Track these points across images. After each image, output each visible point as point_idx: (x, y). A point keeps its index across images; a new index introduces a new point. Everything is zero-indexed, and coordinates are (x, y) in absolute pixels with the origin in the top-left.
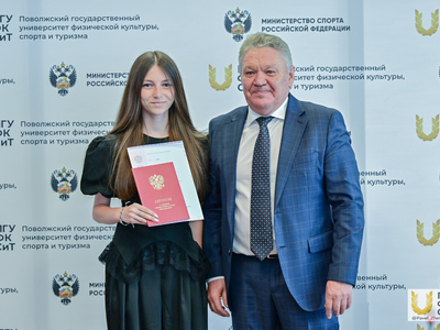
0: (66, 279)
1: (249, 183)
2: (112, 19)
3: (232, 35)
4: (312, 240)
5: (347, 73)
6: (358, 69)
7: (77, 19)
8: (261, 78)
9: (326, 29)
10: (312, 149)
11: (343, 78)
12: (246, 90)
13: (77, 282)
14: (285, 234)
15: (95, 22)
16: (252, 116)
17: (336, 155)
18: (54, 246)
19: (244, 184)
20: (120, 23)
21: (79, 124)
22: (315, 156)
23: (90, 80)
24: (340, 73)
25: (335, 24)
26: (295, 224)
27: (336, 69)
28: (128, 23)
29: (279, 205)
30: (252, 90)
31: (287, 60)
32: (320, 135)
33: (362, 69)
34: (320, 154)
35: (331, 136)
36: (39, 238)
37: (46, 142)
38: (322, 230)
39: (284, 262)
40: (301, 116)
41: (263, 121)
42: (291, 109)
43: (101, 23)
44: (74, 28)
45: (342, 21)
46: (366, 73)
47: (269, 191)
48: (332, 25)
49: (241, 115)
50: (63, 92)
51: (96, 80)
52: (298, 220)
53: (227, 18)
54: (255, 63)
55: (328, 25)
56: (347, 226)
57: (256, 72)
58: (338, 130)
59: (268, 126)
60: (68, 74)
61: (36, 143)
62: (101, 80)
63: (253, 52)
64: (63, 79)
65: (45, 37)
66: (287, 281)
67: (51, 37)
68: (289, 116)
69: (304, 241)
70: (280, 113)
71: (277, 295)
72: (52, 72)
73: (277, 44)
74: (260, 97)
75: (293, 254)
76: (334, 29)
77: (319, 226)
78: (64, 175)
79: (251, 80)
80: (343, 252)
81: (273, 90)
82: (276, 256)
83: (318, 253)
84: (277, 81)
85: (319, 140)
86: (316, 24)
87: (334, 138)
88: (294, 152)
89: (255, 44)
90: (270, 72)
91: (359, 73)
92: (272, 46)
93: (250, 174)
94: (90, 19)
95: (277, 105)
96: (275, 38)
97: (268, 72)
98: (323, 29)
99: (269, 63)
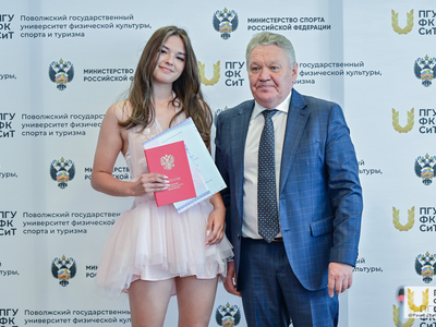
0: (64, 262)
1: (256, 171)
2: (107, 18)
3: (220, 34)
4: (314, 224)
5: (327, 69)
6: (338, 65)
7: (75, 18)
8: (266, 74)
9: (308, 28)
10: (314, 140)
11: (324, 73)
12: (253, 85)
13: (74, 264)
14: (289, 219)
15: (92, 21)
16: (258, 109)
17: (336, 145)
18: (52, 232)
19: (251, 172)
20: (115, 22)
21: (77, 117)
22: (317, 146)
23: (87, 75)
24: (321, 69)
25: (317, 23)
26: (298, 209)
27: (317, 66)
28: (122, 22)
29: (283, 191)
30: (258, 86)
31: (290, 57)
32: (320, 127)
33: (342, 65)
34: (321, 144)
35: (331, 127)
36: (38, 223)
37: (45, 134)
38: (324, 215)
39: (288, 245)
40: (303, 109)
41: (268, 113)
42: (293, 102)
43: (97, 22)
44: (72, 27)
45: (323, 20)
46: (346, 69)
47: (274, 178)
48: (313, 24)
49: (248, 108)
50: (62, 87)
51: (92, 75)
52: (301, 206)
53: (215, 17)
54: (260, 59)
55: (310, 24)
56: (345, 211)
57: (261, 68)
58: (338, 123)
59: (273, 118)
60: (66, 70)
61: (36, 134)
62: (97, 75)
63: (259, 49)
64: (61, 75)
65: (44, 35)
66: (291, 262)
67: (50, 35)
68: (293, 109)
69: (307, 225)
70: (283, 106)
71: (281, 275)
72: (51, 68)
73: (280, 42)
74: (265, 91)
75: (296, 237)
76: (316, 28)
77: (320, 211)
78: (62, 164)
79: (257, 76)
80: (343, 235)
81: (277, 85)
82: (281, 238)
83: (319, 236)
84: (281, 77)
85: (321, 132)
86: (298, 24)
87: (334, 129)
88: (297, 142)
89: (260, 43)
90: (274, 68)
91: (339, 69)
92: (276, 44)
93: (257, 162)
94: (87, 19)
95: (281, 99)
96: (279, 36)
97: (272, 68)
98: (305, 28)
99: (273, 59)
